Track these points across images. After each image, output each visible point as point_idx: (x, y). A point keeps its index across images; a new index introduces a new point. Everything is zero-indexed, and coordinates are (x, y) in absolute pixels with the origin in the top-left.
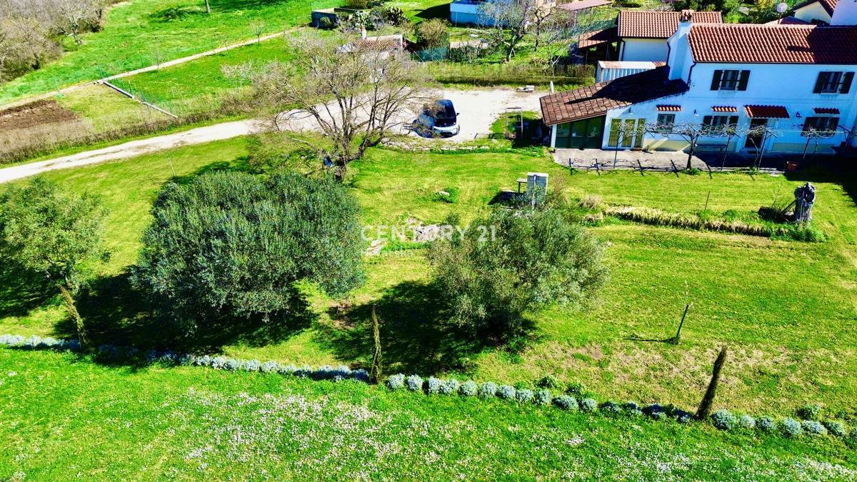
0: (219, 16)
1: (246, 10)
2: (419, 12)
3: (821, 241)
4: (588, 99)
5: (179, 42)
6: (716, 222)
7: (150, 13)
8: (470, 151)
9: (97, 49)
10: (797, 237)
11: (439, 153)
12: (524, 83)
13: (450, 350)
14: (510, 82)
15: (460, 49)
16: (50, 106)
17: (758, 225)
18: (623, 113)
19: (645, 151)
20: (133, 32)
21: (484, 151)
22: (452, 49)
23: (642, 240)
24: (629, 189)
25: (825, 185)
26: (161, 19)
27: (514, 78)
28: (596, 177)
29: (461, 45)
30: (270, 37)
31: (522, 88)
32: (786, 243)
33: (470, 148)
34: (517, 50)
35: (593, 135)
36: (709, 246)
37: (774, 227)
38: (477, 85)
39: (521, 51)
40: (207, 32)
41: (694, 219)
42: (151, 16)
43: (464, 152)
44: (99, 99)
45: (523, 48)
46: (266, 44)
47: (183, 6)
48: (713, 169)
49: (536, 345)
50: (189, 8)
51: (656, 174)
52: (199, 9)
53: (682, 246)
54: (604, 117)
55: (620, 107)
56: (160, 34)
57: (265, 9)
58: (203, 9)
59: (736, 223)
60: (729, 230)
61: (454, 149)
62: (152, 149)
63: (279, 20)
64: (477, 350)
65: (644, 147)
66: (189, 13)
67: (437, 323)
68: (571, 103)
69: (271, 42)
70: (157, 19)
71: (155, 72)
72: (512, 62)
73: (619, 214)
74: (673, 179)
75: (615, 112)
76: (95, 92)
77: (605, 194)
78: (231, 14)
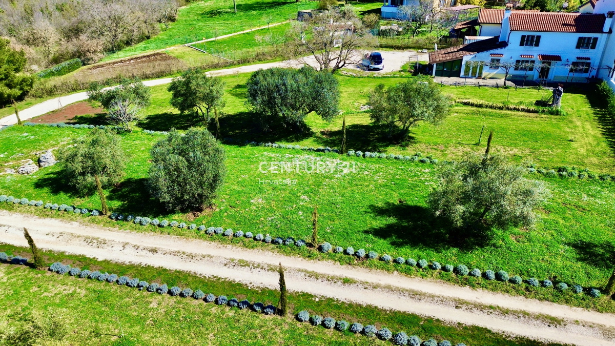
0: (242, 14)
1: (258, 11)
2: (362, 12)
3: (564, 115)
4: (455, 52)
5: (222, 27)
6: (512, 106)
7: (201, 13)
8: (389, 77)
9: (177, 30)
10: (552, 113)
11: (372, 78)
12: (421, 48)
13: (375, 146)
14: (414, 48)
15: (386, 30)
16: (164, 55)
17: (532, 108)
18: (472, 58)
19: (484, 79)
20: (194, 22)
21: (396, 77)
22: (382, 30)
23: (473, 113)
24: (470, 93)
25: (576, 95)
26: (208, 16)
27: (416, 45)
28: (454, 88)
29: (387, 28)
30: (274, 25)
31: (420, 51)
32: (545, 116)
33: (389, 76)
34: (420, 32)
35: (455, 70)
36: (507, 116)
37: (541, 108)
38: (395, 49)
39: (422, 33)
40: (237, 23)
41: (501, 105)
42: (202, 14)
43: (386, 77)
44: (188, 53)
45: (423, 31)
46: (272, 29)
47: (220, 9)
48: (518, 87)
49: (414, 145)
50: (224, 10)
51: (486, 88)
52: (229, 10)
53: (492, 116)
54: (461, 60)
55: (470, 55)
56: (210, 23)
57: (269, 11)
58: (233, 10)
59: (522, 107)
60: (518, 110)
61: (380, 76)
62: (223, 74)
63: (278, 17)
64: (387, 146)
65: (483, 77)
66: (224, 12)
67: (369, 137)
68: (445, 54)
69: (275, 28)
70: (206, 16)
71: (213, 41)
72: (416, 38)
73: (463, 102)
74: (496, 90)
75: (467, 58)
76: (185, 50)
77: (457, 94)
78: (249, 14)
